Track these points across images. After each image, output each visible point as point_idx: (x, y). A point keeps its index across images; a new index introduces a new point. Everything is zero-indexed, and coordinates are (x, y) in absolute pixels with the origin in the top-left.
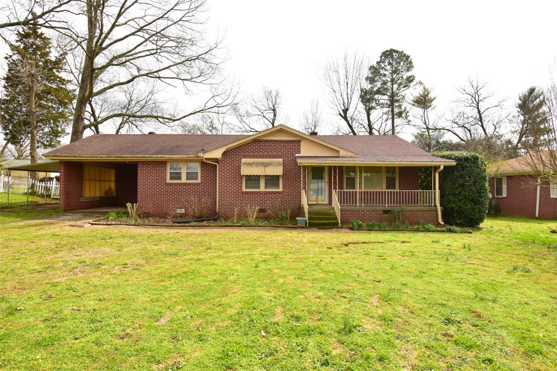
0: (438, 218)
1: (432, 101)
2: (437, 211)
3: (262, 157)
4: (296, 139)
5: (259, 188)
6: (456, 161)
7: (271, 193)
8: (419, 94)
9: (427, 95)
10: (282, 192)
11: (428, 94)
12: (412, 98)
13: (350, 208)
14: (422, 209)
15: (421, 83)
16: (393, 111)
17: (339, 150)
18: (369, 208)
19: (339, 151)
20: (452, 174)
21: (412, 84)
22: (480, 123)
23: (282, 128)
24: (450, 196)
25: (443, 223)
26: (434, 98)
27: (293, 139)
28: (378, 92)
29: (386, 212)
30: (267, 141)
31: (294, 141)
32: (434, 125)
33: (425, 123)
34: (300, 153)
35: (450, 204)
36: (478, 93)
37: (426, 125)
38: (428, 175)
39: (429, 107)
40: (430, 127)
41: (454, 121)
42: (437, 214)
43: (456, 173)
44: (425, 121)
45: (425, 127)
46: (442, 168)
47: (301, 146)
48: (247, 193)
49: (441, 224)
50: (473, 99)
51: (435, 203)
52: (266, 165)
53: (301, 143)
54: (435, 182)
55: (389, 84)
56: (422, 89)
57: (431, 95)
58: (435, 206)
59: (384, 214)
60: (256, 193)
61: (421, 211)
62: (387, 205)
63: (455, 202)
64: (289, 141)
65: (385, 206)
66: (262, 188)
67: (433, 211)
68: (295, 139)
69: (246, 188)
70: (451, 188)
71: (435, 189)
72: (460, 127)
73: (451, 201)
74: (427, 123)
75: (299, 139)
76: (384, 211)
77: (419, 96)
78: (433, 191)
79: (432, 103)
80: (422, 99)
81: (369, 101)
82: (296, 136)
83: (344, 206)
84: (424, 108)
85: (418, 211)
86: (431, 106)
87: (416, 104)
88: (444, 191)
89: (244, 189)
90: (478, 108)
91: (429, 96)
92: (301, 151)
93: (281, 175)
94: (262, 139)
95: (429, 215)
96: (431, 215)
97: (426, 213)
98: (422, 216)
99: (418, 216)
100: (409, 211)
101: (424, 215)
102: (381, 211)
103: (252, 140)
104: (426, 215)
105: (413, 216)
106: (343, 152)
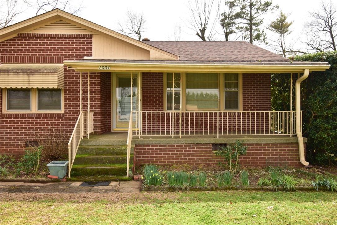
0: (298, 155)
1: (289, 26)
2: (297, 144)
3: (33, 61)
4: (85, 33)
5: (29, 108)
6: (330, 63)
7: (46, 116)
8: (277, 19)
9: (284, 21)
10: (63, 115)
11: (285, 19)
12: (270, 23)
13: (156, 141)
14: (274, 142)
15: (278, 7)
16: (251, 35)
17: (148, 49)
18: (189, 141)
19: (149, 51)
20: (323, 85)
21: (269, 7)
22: (332, 46)
24: (318, 120)
25: (306, 164)
26: (291, 24)
27: (80, 33)
28: (238, 16)
29: (215, 146)
30: (39, 36)
31: (81, 37)
32: (290, 48)
33: (282, 46)
34: (91, 55)
35: (318, 132)
36: (331, 17)
37: (283, 48)
38: (284, 89)
39: (286, 32)
40: (286, 50)
41: (308, 43)
42: (298, 149)
43: (328, 82)
44: (282, 45)
45: (282, 50)
46: (306, 74)
47: (93, 44)
48: (8, 116)
49: (303, 166)
50: (327, 23)
51: (294, 131)
52: (30, 72)
53: (93, 39)
54: (294, 99)
55: (248, 8)
56: (280, 15)
57: (288, 21)
58: (295, 136)
59: (214, 149)
60: (23, 116)
61: (273, 144)
62: (218, 135)
63: (326, 129)
64: (74, 37)
65: (216, 137)
66: (34, 109)
67: (292, 144)
68: (83, 33)
69: (9, 108)
70: (320, 107)
71: (294, 109)
72: (314, 49)
73: (320, 127)
74: (284, 47)
75: (90, 33)
76: (213, 144)
77: (276, 21)
78: (291, 112)
79: (289, 28)
80: (279, 24)
81: (229, 25)
82: (85, 28)
83: (149, 137)
84: (281, 33)
85: (268, 144)
86: (287, 31)
87: (274, 29)
88: (308, 112)
89: (5, 111)
90: (331, 32)
91: (286, 21)
92: (93, 51)
93: (56, 87)
94: (31, 33)
95: (285, 150)
96: (287, 150)
97: (281, 147)
98: (273, 153)
99: (268, 153)
100: (252, 144)
101: (277, 150)
102: (209, 145)
103: (16, 35)
104: (280, 150)
105: (260, 153)
106: (154, 54)
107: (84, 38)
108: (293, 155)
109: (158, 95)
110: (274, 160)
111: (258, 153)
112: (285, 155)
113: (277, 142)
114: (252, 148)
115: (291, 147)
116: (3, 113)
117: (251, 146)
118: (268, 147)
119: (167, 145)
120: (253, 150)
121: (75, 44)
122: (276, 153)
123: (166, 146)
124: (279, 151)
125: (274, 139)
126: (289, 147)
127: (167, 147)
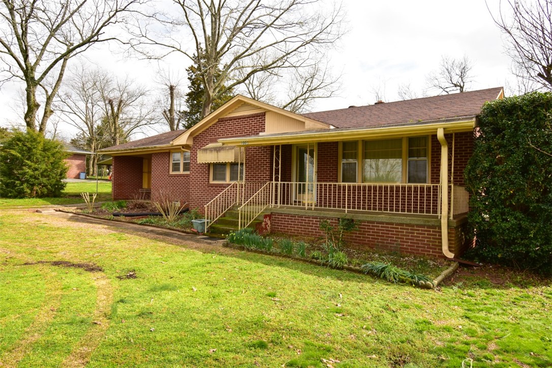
0: (440, 242)
2: (440, 227)
4: (260, 112)
5: (224, 179)
10: (245, 185)
14: (408, 222)
17: (303, 120)
19: (304, 123)
23: (240, 99)
25: (451, 255)
30: (231, 119)
31: (257, 115)
34: (264, 131)
42: (440, 235)
47: (266, 121)
48: (212, 186)
49: (445, 258)
52: (219, 150)
53: (266, 116)
60: (223, 185)
62: (346, 209)
64: (253, 116)
65: (343, 211)
66: (228, 180)
68: (258, 112)
69: (214, 180)
75: (263, 112)
82: (257, 108)
85: (401, 224)
89: (211, 182)
92: (266, 128)
93: (233, 161)
94: (226, 117)
95: (425, 234)
96: (428, 234)
97: (419, 230)
98: (409, 236)
99: (401, 235)
100: (382, 223)
101: (414, 233)
102: (335, 220)
103: (217, 120)
104: (417, 233)
105: (391, 234)
106: (309, 124)
107: (259, 116)
108: (436, 242)
109: (332, 166)
110: (409, 246)
111: (388, 234)
112: (424, 241)
113: (413, 222)
114: (381, 227)
115: (433, 231)
116: (210, 183)
117: (380, 225)
118: (401, 229)
119: (297, 216)
120: (383, 230)
121: (253, 122)
122: (411, 236)
123: (295, 217)
124: (415, 234)
125: (409, 219)
126: (430, 231)
127: (297, 218)
